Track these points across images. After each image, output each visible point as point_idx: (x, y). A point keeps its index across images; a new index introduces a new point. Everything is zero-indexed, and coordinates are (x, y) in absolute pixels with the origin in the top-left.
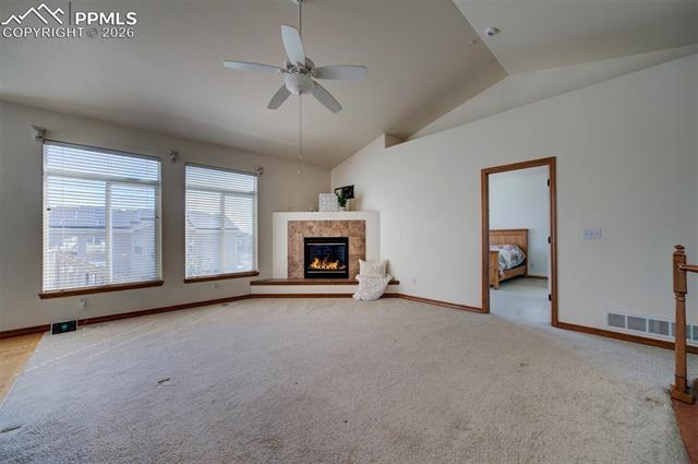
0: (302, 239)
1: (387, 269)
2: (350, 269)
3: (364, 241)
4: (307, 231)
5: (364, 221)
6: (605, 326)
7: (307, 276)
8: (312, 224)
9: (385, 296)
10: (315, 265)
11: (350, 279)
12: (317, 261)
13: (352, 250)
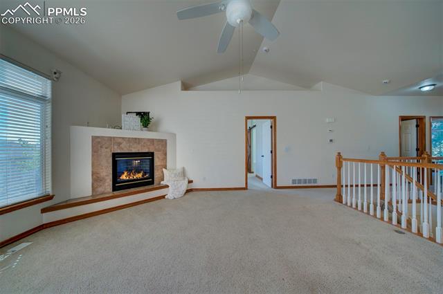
0: (110, 155)
1: (184, 173)
2: (156, 177)
3: (166, 154)
4: (116, 147)
5: (166, 140)
6: (291, 184)
7: (115, 189)
8: (120, 140)
9: (188, 191)
10: (124, 177)
11: (155, 185)
12: (126, 173)
13: (157, 162)
